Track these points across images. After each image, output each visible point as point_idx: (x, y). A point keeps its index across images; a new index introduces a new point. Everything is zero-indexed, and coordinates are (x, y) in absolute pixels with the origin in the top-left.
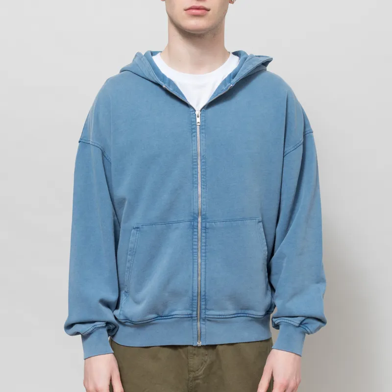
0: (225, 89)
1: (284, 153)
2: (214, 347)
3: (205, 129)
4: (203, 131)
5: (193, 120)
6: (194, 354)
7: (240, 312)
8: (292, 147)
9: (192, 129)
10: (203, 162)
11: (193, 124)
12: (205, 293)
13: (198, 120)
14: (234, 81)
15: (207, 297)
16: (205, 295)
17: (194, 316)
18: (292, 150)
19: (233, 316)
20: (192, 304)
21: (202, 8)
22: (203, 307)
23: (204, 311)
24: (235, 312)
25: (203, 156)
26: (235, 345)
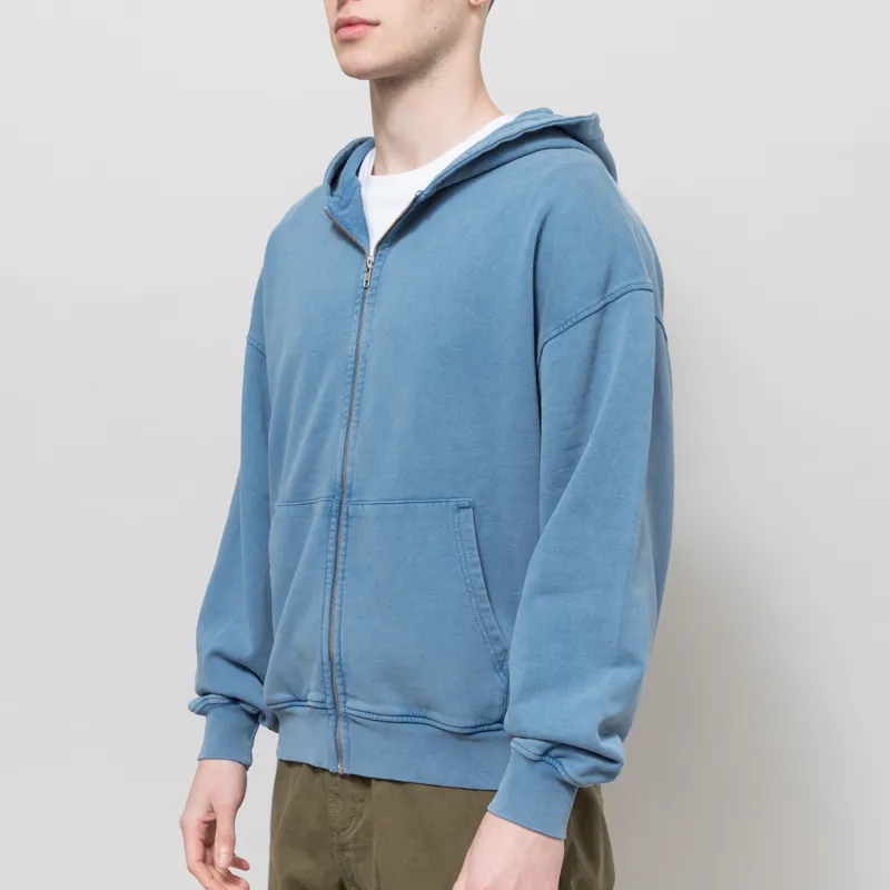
2: (365, 781)
3: (375, 294)
4: (373, 300)
5: (362, 277)
6: (338, 795)
7: (416, 712)
9: (358, 296)
10: (362, 370)
11: (360, 285)
12: (340, 660)
15: (344, 669)
16: (340, 663)
17: (328, 706)
19: (400, 719)
20: (323, 682)
21: (355, 20)
22: (340, 689)
23: (342, 698)
24: (404, 712)
25: (363, 357)
26: (404, 786)
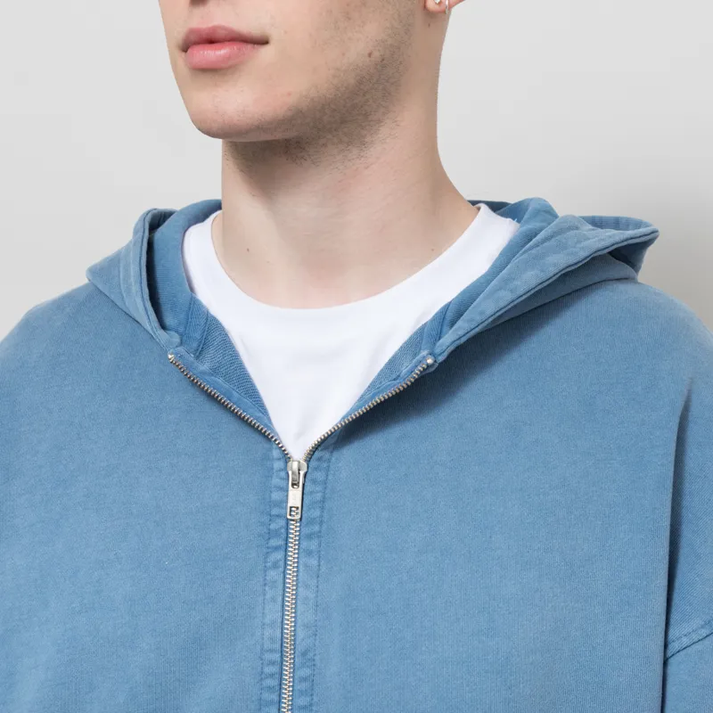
0: (409, 372)
1: (666, 646)
3: (319, 535)
4: (313, 545)
5: (276, 496)
8: (698, 622)
9: (271, 534)
10: (304, 679)
11: (275, 511)
13: (294, 497)
14: (449, 340)
18: (695, 637)
21: (221, 34)
25: (304, 654)
